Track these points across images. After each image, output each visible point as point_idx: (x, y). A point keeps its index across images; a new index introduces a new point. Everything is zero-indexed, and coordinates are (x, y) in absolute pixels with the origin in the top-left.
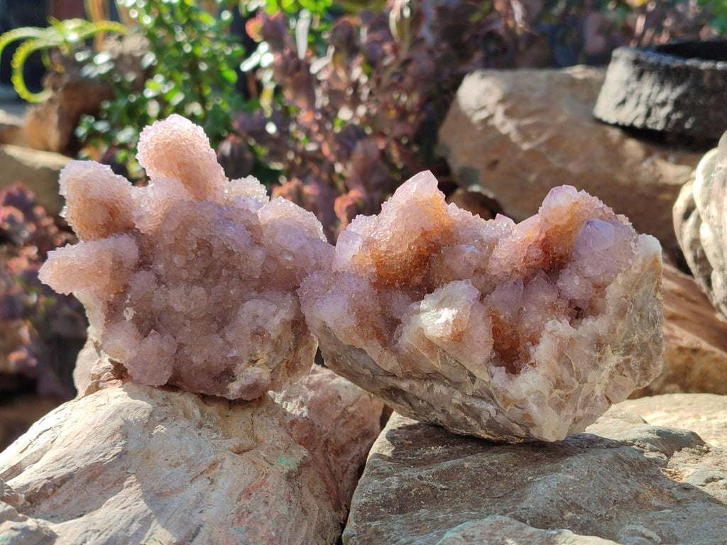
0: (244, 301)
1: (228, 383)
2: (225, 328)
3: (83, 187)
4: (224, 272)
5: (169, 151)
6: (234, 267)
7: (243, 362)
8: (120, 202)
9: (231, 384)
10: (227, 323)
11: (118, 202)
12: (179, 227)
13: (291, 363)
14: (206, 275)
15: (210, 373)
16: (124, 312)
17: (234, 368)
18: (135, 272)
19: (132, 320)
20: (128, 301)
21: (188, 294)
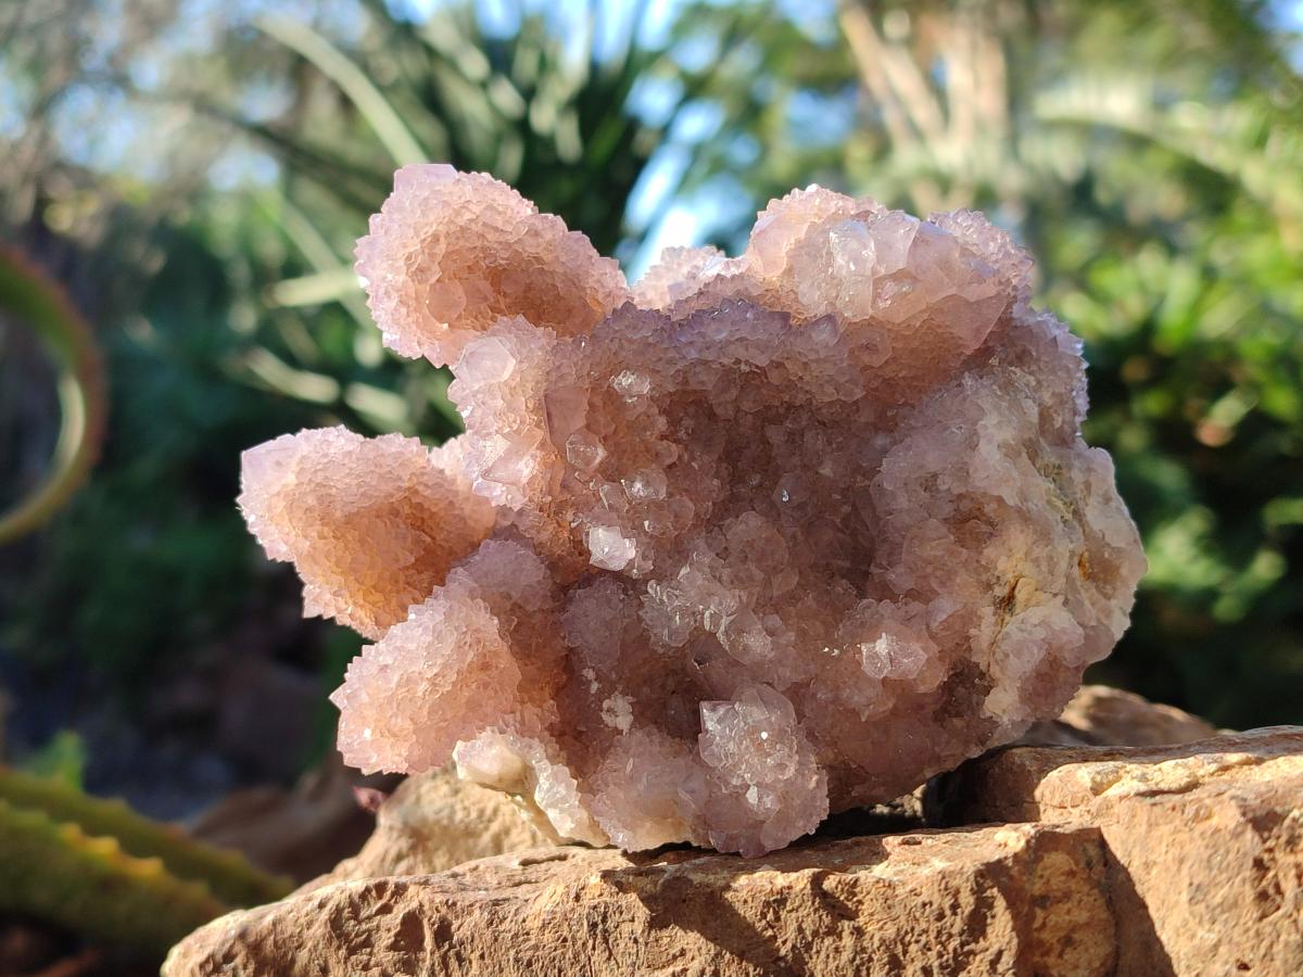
0: (873, 472)
1: (980, 704)
2: (874, 570)
3: (311, 501)
4: (775, 435)
5: (447, 255)
6: (790, 407)
7: (980, 618)
8: (421, 488)
9: (989, 700)
10: (869, 557)
11: (416, 492)
12: (591, 405)
13: (1091, 561)
14: (736, 478)
15: (919, 706)
16: (605, 716)
17: (969, 649)
18: (563, 609)
19: (636, 719)
20: (595, 687)
21: (723, 554)
